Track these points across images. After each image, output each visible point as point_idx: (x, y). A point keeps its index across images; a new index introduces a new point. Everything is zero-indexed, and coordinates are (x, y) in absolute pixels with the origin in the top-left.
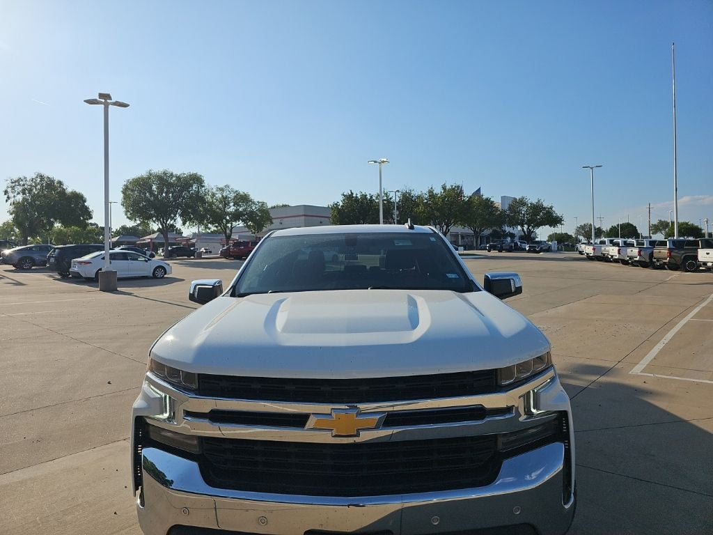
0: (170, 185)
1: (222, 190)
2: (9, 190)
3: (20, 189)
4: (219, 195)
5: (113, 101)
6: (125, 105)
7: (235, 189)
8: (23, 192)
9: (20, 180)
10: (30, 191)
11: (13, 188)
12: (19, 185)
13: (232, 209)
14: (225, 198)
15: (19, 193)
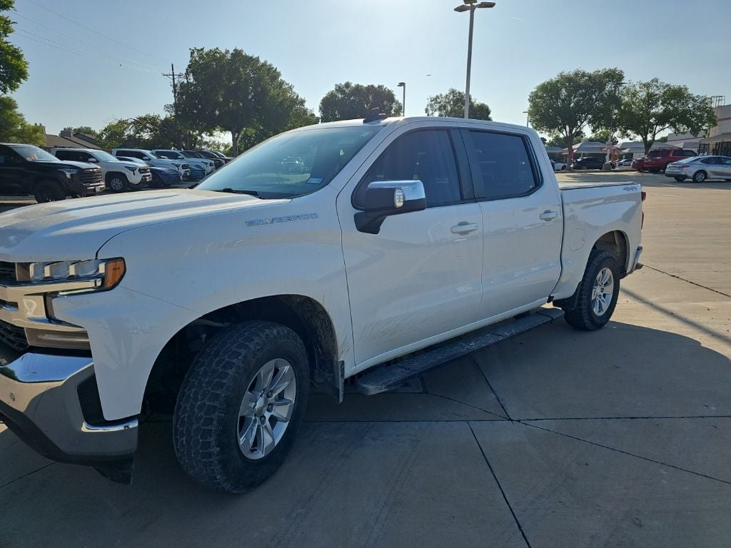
0: (579, 87)
1: (647, 86)
2: (429, 108)
3: (438, 106)
4: (643, 94)
5: (479, 2)
6: (491, 5)
7: (667, 82)
8: (440, 109)
9: (437, 97)
10: (445, 107)
11: (431, 105)
12: (437, 102)
13: (659, 109)
14: (650, 96)
15: (436, 110)
